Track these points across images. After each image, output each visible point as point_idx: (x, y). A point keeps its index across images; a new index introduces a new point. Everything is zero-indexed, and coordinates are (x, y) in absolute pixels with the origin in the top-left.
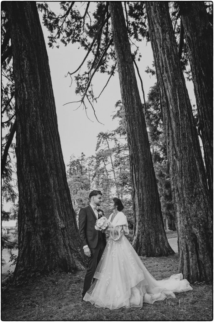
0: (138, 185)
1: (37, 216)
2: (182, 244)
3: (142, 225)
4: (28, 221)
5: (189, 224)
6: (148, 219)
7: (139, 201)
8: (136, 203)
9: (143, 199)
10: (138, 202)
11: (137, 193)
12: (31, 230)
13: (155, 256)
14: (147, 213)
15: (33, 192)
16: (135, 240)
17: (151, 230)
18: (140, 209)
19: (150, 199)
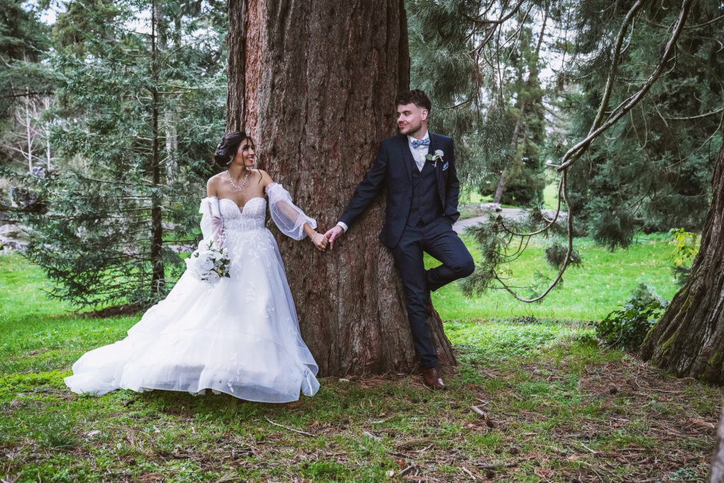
6: (325, 146)
8: (252, 33)
9: (305, 11)
10: (270, 25)
14: (322, 108)
18: (275, 73)
19: (352, 16)
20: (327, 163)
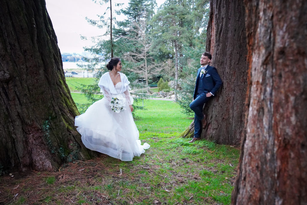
6: (231, 72)
7: (219, 33)
8: (212, 38)
9: (227, 30)
10: (216, 35)
11: (216, 17)
13: (232, 144)
14: (231, 61)
17: (232, 95)
18: (217, 50)
19: (242, 31)
20: (232, 78)
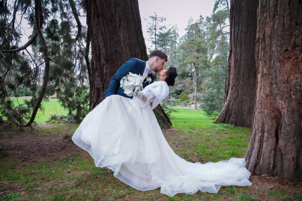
0: (237, 42)
1: (106, 73)
2: (257, 121)
3: (235, 90)
4: (97, 77)
5: (272, 93)
6: (244, 84)
7: (236, 61)
8: (232, 65)
9: (241, 60)
10: (234, 63)
11: (234, 53)
12: (100, 86)
13: (245, 127)
14: (243, 78)
15: (101, 47)
16: (225, 106)
17: (244, 97)
18: (235, 71)
19: (250, 61)
20: (244, 87)
